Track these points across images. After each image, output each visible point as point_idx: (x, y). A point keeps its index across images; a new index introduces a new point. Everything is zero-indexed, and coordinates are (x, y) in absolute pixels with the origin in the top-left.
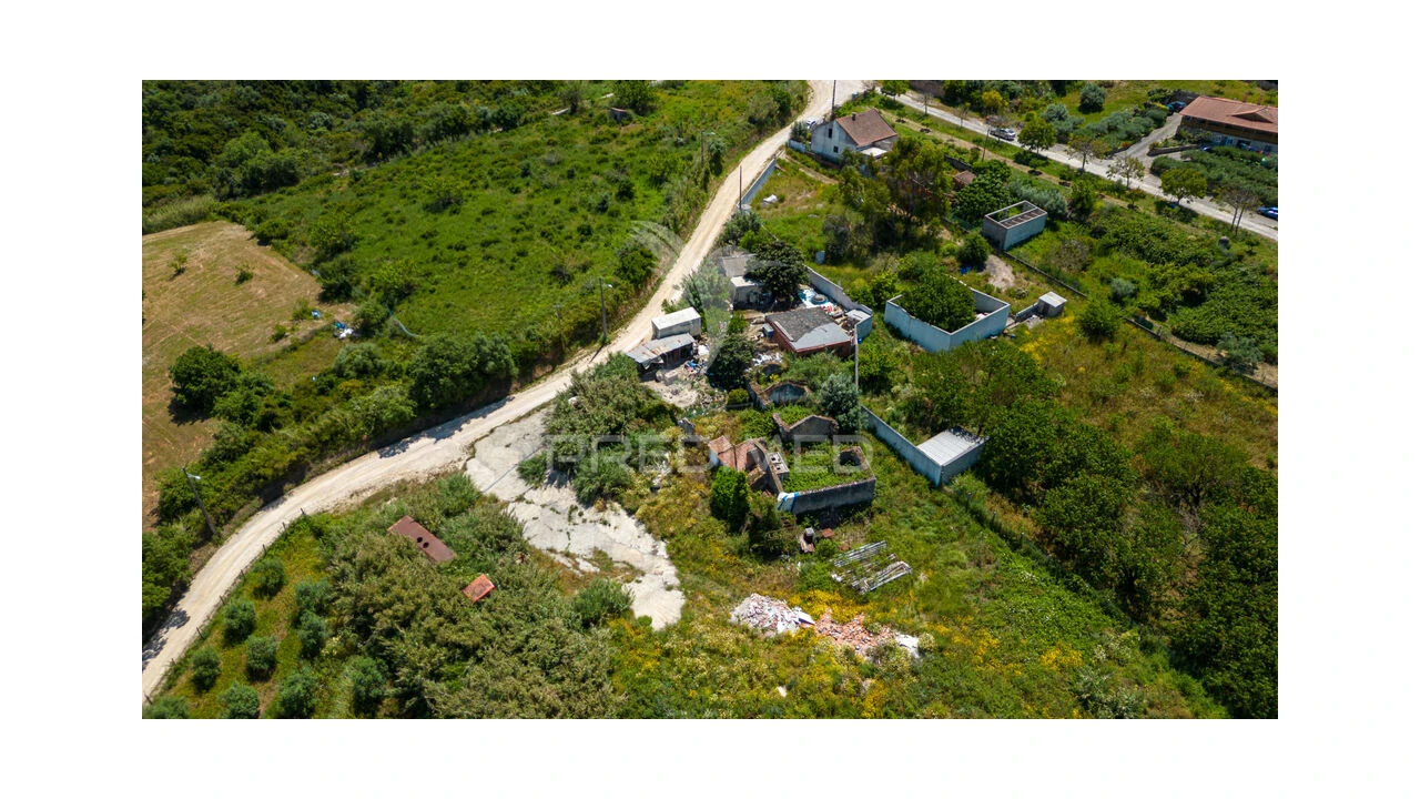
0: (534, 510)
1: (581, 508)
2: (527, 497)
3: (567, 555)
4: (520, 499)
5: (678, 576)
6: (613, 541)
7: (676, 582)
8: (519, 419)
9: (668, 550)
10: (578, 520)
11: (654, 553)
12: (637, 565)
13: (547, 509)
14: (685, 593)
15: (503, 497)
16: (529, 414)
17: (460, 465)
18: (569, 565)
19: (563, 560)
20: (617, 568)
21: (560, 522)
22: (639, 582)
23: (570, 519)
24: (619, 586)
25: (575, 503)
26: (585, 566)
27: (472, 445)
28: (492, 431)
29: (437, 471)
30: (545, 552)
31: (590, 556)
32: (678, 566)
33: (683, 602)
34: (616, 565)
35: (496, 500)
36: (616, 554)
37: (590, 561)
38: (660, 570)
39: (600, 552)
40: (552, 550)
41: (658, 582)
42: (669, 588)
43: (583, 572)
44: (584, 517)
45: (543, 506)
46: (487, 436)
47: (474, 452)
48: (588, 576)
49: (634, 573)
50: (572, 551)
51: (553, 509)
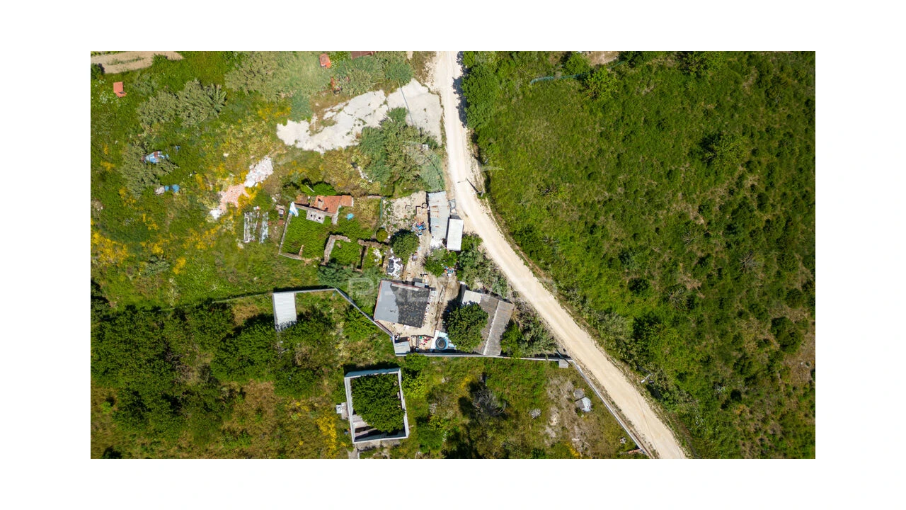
0: (375, 105)
1: (362, 126)
2: (385, 106)
3: (340, 110)
4: (385, 103)
5: (301, 149)
6: (337, 132)
7: (298, 146)
8: (442, 122)
9: (317, 153)
10: (357, 122)
11: (320, 146)
12: (317, 135)
13: (372, 112)
14: (290, 147)
15: (391, 95)
16: (442, 128)
17: (428, 84)
18: (334, 108)
19: (337, 107)
20: (320, 126)
21: (361, 114)
22: (307, 131)
23: (360, 120)
24: (309, 122)
25: (366, 125)
26: (328, 115)
27: (438, 94)
28: (442, 106)
29: (431, 73)
30: (348, 101)
31: (334, 119)
32: (306, 152)
33: (286, 143)
34: (322, 127)
35: (391, 92)
36: (328, 130)
37: (331, 118)
38: (308, 143)
39: (333, 124)
40: (347, 105)
41: (301, 138)
42: (296, 141)
43: (326, 112)
44: (357, 126)
45: (375, 111)
46: (441, 102)
47: (432, 93)
48: (324, 113)
49: (313, 132)
50: (342, 112)
51: (370, 114)
